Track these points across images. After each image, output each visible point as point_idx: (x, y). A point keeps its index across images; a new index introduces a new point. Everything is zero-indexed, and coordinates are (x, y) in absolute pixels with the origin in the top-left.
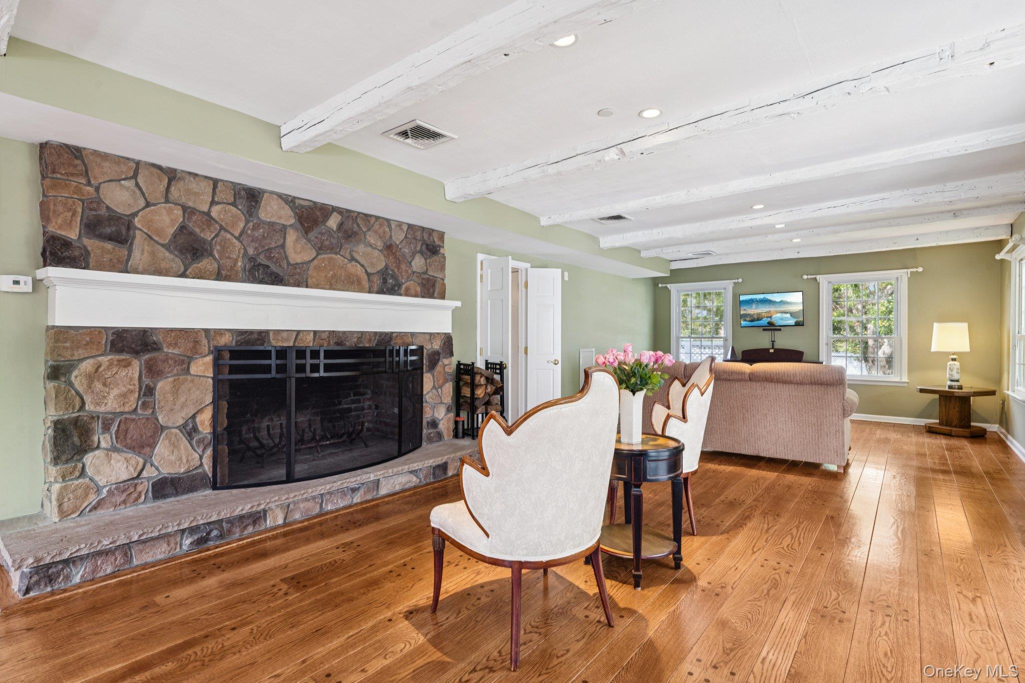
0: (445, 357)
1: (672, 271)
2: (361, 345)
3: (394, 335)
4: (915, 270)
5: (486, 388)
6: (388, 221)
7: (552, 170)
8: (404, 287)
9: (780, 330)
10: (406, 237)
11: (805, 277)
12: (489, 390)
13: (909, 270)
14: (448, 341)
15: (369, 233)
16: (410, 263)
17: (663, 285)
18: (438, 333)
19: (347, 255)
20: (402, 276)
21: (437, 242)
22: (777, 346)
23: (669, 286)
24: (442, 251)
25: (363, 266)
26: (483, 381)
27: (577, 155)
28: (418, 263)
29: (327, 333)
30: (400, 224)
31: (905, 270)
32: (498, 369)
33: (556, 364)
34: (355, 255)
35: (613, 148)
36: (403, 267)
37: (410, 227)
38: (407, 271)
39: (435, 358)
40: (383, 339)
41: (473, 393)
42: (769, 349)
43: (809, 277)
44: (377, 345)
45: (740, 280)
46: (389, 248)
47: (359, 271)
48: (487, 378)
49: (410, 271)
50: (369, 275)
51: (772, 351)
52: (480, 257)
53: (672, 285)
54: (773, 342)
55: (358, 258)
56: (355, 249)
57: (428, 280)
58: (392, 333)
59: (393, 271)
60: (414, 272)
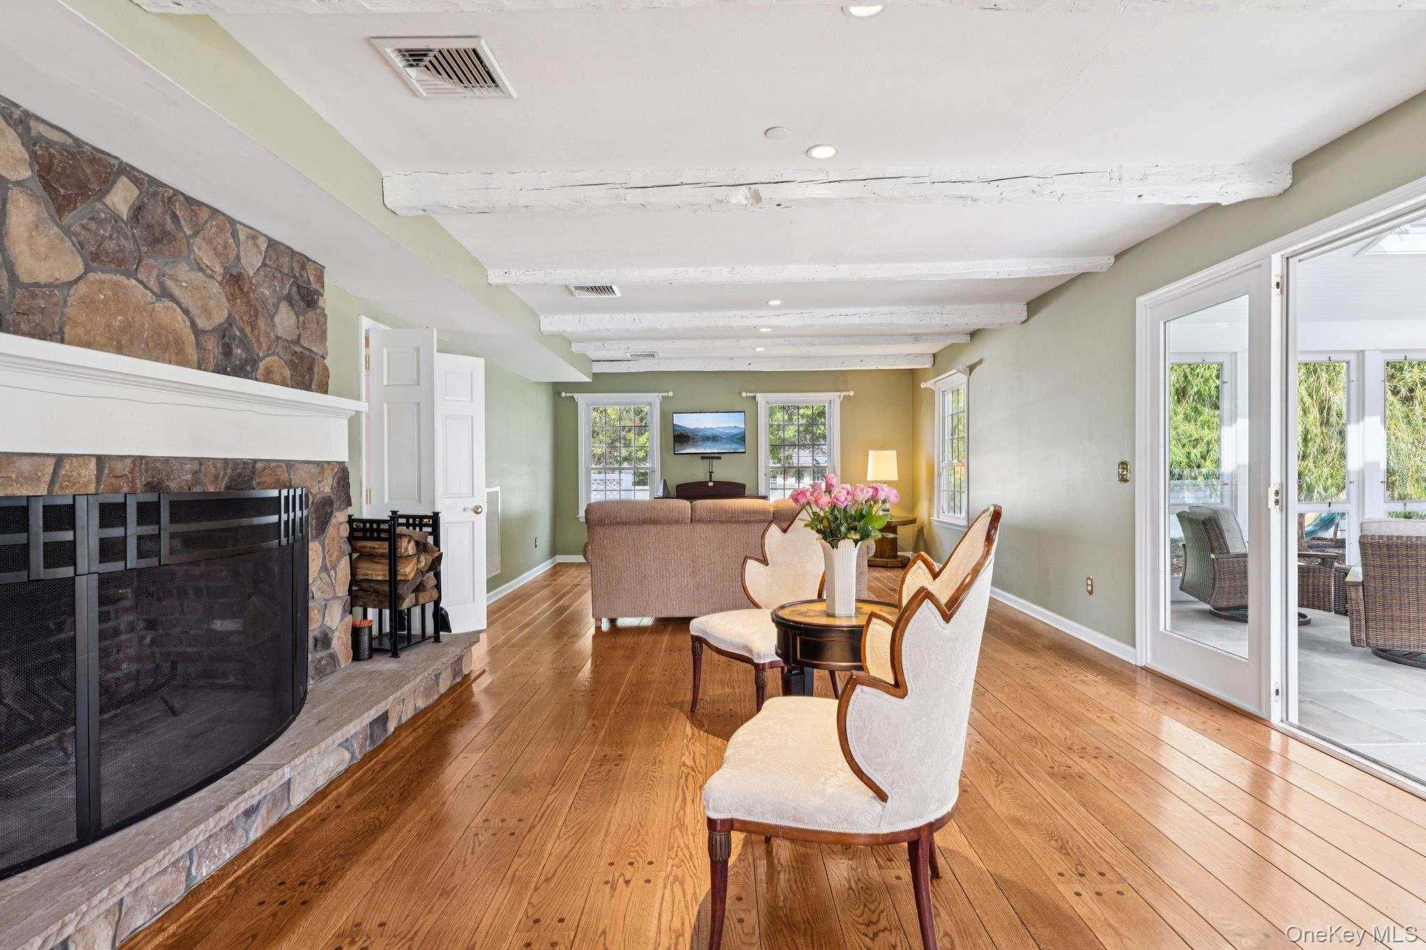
0: (341, 509)
1: (595, 376)
2: (197, 489)
3: (259, 465)
4: (847, 393)
5: (419, 561)
6: (233, 222)
7: (632, 197)
8: (262, 365)
9: (720, 458)
10: (264, 265)
11: (744, 394)
12: (423, 564)
13: (843, 394)
14: (343, 476)
15: (198, 240)
16: (272, 317)
17: (568, 395)
18: (329, 463)
19: (153, 283)
20: (259, 343)
21: (315, 286)
22: (715, 478)
23: (576, 396)
24: (321, 303)
25: (186, 312)
26: (411, 549)
27: (682, 184)
28: (285, 320)
29: (129, 461)
30: (254, 235)
31: (838, 394)
32: (427, 525)
33: (477, 513)
34: (170, 284)
35: (744, 187)
36: (261, 323)
37: (272, 244)
38: (268, 335)
39: (324, 511)
40: (240, 475)
41: (393, 571)
42: (707, 482)
43: (749, 394)
44: (228, 488)
45: (671, 394)
46: (235, 281)
47: (180, 322)
48: (417, 543)
49: (272, 336)
50: (197, 332)
51: (711, 484)
52: (366, 323)
53: (580, 395)
54: (711, 473)
55: (177, 292)
56: (168, 270)
57: (301, 357)
58: (255, 461)
59: (242, 330)
60: (278, 338)
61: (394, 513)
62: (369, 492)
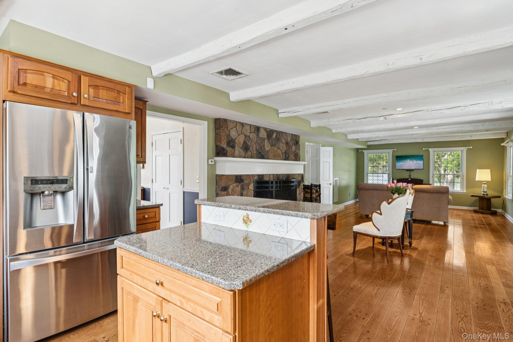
0: (302, 183)
1: (368, 146)
2: (283, 179)
3: (290, 175)
4: (469, 147)
5: (316, 194)
6: (287, 133)
8: (290, 157)
9: (413, 171)
10: (291, 139)
11: (424, 149)
12: (317, 195)
13: (467, 148)
14: (302, 176)
15: (282, 138)
16: (292, 148)
17: (361, 151)
18: (300, 174)
19: (277, 147)
20: (290, 153)
21: (298, 140)
22: (412, 177)
23: (364, 151)
24: (299, 143)
25: (281, 150)
26: (315, 191)
27: (368, 117)
28: (294, 148)
29: (276, 175)
30: (289, 134)
31: (465, 148)
32: (318, 187)
33: (330, 185)
34: (279, 146)
35: (382, 117)
36: (290, 150)
37: (292, 135)
38: (291, 151)
39: (299, 183)
40: (288, 176)
41: (311, 196)
42: (408, 179)
43: (426, 149)
44: (286, 179)
45: (396, 149)
46: (287, 143)
47: (280, 152)
48: (316, 190)
49: (292, 152)
50: (282, 153)
51: (410, 179)
52: (307, 143)
53: (365, 151)
54: (410, 176)
55: (280, 147)
56: (279, 144)
57: (296, 154)
58: (290, 174)
59: (288, 151)
60: (293, 151)
61: (312, 184)
62: (307, 179)
